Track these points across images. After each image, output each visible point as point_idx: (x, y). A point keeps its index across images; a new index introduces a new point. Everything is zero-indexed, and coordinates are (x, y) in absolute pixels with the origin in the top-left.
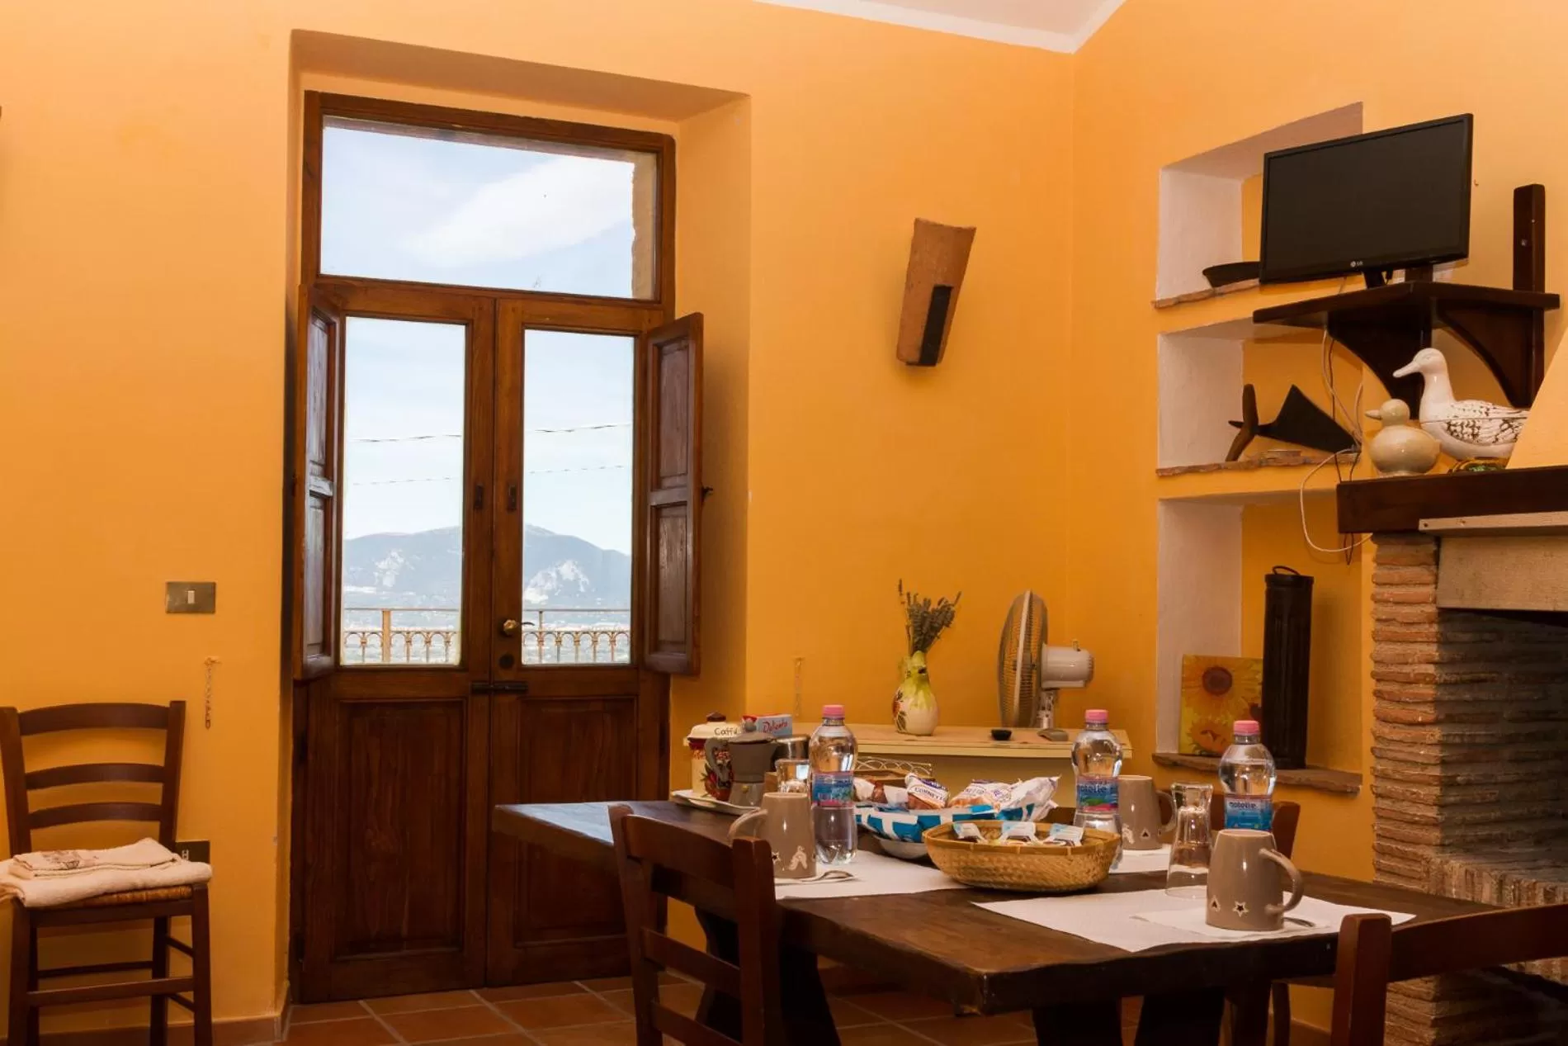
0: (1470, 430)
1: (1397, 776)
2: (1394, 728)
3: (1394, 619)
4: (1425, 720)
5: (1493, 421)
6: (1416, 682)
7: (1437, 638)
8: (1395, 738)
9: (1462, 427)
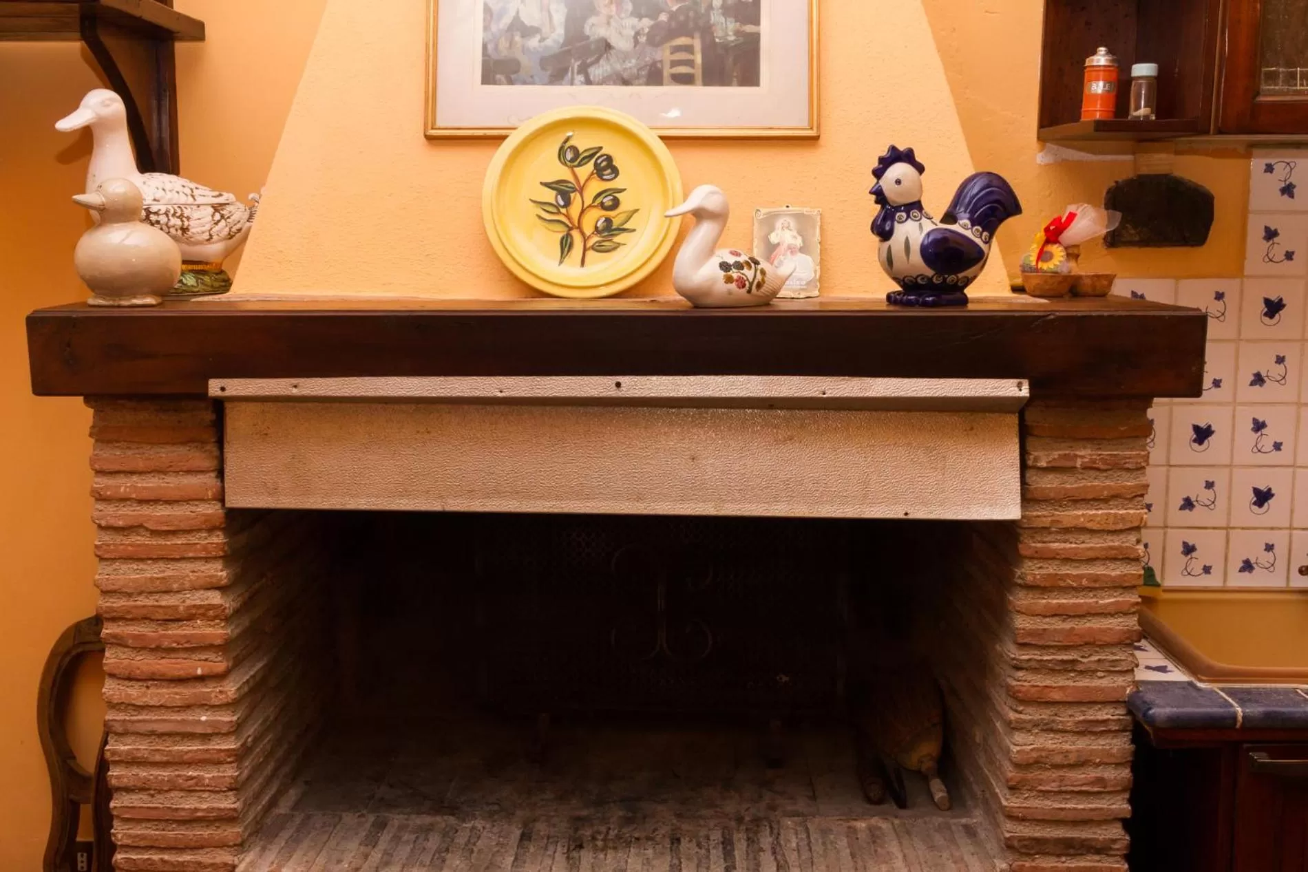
0: (178, 222)
1: (158, 758)
2: (148, 687)
3: (141, 526)
4: (207, 671)
5: (201, 207)
6: (191, 618)
7: (225, 551)
8: (152, 703)
9: (167, 216)
